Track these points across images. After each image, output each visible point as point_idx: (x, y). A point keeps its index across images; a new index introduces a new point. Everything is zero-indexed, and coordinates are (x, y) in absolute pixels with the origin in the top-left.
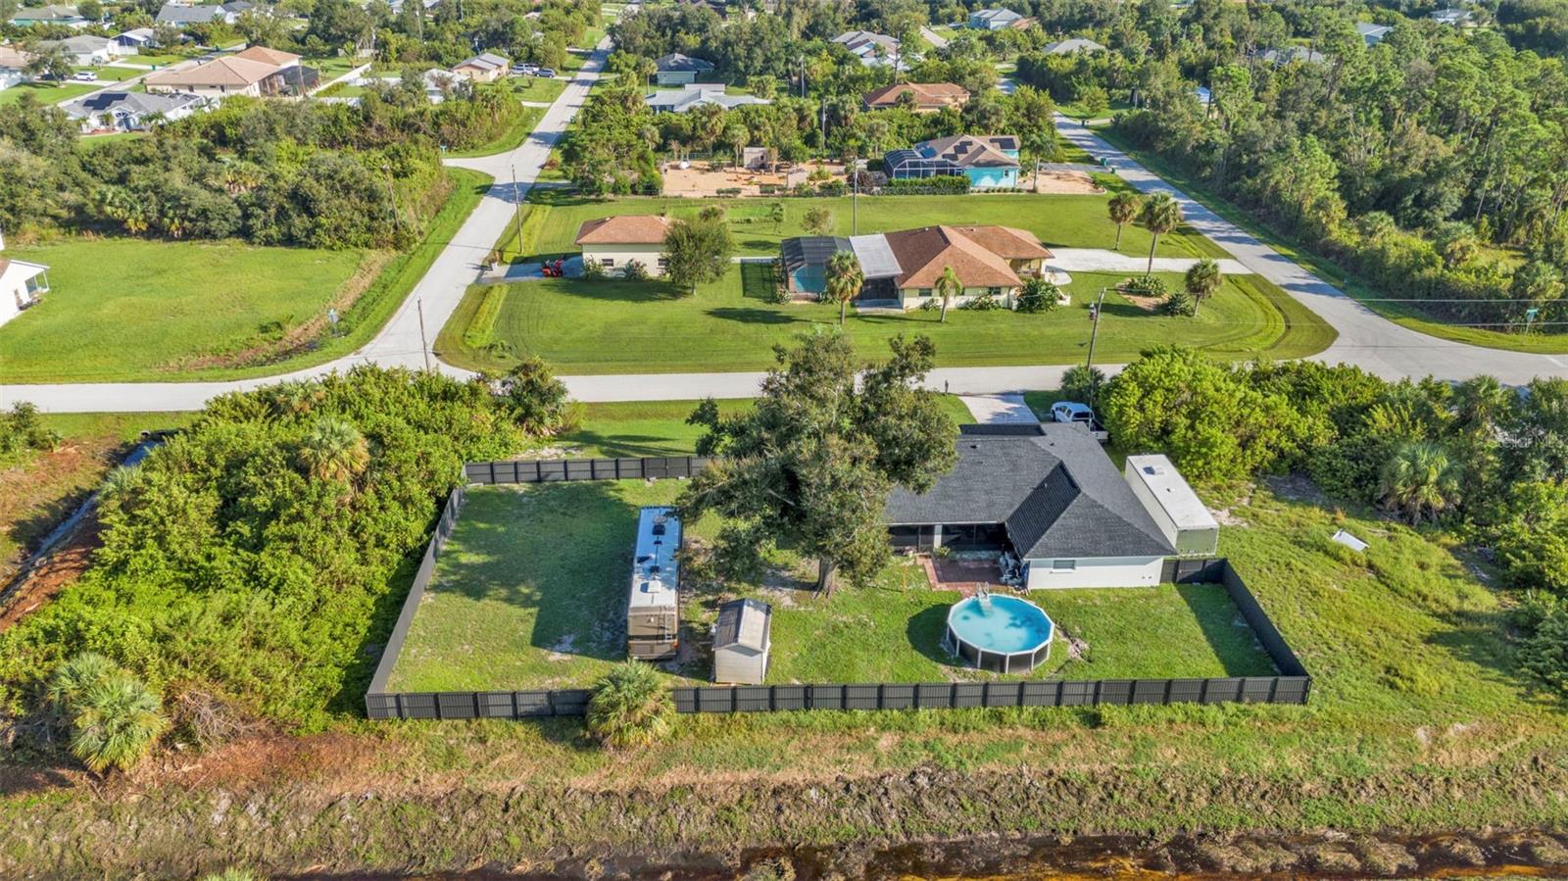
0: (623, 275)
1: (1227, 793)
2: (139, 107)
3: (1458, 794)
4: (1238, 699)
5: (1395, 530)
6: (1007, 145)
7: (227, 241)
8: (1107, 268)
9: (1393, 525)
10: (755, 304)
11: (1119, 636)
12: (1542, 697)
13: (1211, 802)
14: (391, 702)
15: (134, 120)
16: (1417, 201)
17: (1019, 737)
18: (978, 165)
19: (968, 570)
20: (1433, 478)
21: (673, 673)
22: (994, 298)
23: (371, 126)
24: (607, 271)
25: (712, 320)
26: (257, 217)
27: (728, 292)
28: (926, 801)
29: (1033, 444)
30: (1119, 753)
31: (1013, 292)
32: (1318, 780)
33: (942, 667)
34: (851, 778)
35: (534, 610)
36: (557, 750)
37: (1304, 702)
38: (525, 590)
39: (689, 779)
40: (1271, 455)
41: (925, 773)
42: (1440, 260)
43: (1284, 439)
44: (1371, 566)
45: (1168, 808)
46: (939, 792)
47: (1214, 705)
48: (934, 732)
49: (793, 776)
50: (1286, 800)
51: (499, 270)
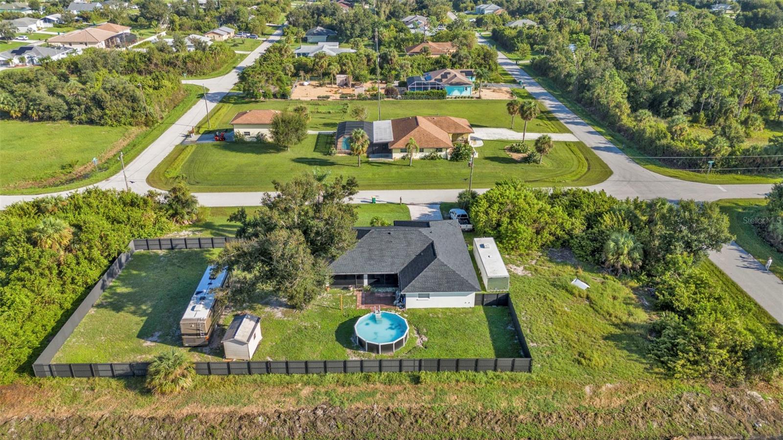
0: (255, 140)
1: (478, 421)
2: (38, 54)
3: (600, 422)
4: (495, 370)
5: (607, 278)
6: (469, 74)
7: (61, 122)
8: (504, 138)
9: (607, 276)
10: (318, 156)
11: (445, 334)
12: (657, 370)
13: (469, 425)
14: (47, 369)
15: (36, 60)
16: (670, 104)
17: (376, 389)
18: (451, 84)
19: (379, 298)
20: (626, 252)
21: (205, 353)
22: (439, 154)
23: (151, 63)
24: (247, 138)
25: (294, 164)
26: (75, 110)
27: (306, 149)
28: (319, 423)
29: (420, 232)
30: (427, 398)
31: (448, 151)
32: (528, 413)
33: (348, 351)
34: (283, 410)
35: (145, 318)
36: (131, 394)
37: (530, 371)
38: (144, 307)
39: (196, 411)
40: (552, 238)
41: (322, 408)
42: (669, 135)
43: (559, 230)
44: (588, 298)
45: (445, 428)
46: (327, 418)
47: (482, 372)
48: (332, 386)
49: (252, 409)
50: (508, 424)
51: (195, 137)
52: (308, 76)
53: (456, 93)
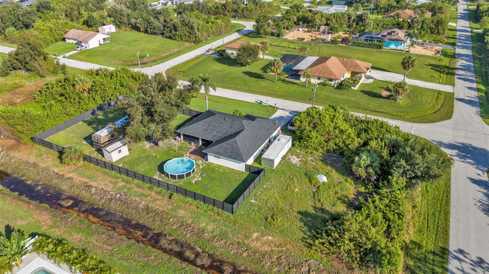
0: (236, 58)
1: (183, 228)
3: (245, 254)
4: (214, 206)
5: (347, 181)
9: (348, 179)
10: (260, 72)
11: (212, 180)
12: (308, 241)
13: (177, 228)
14: (37, 140)
17: (151, 194)
18: (392, 40)
19: (202, 152)
22: (330, 82)
24: (232, 57)
26: (166, 30)
28: (113, 200)
30: (170, 207)
31: (337, 82)
32: (211, 234)
33: (159, 173)
34: (104, 189)
35: (94, 131)
37: (233, 213)
38: (99, 127)
39: (74, 177)
41: (121, 194)
44: (318, 187)
45: (165, 225)
46: (120, 199)
47: (207, 205)
48: (133, 186)
49: (94, 184)
50: (196, 236)
51: (211, 52)
52: (305, 25)
53: (393, 46)
